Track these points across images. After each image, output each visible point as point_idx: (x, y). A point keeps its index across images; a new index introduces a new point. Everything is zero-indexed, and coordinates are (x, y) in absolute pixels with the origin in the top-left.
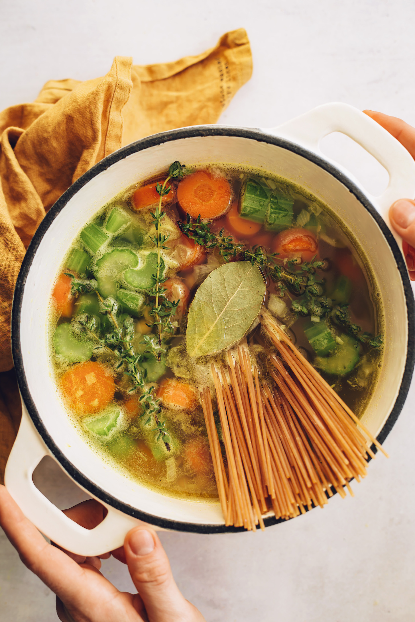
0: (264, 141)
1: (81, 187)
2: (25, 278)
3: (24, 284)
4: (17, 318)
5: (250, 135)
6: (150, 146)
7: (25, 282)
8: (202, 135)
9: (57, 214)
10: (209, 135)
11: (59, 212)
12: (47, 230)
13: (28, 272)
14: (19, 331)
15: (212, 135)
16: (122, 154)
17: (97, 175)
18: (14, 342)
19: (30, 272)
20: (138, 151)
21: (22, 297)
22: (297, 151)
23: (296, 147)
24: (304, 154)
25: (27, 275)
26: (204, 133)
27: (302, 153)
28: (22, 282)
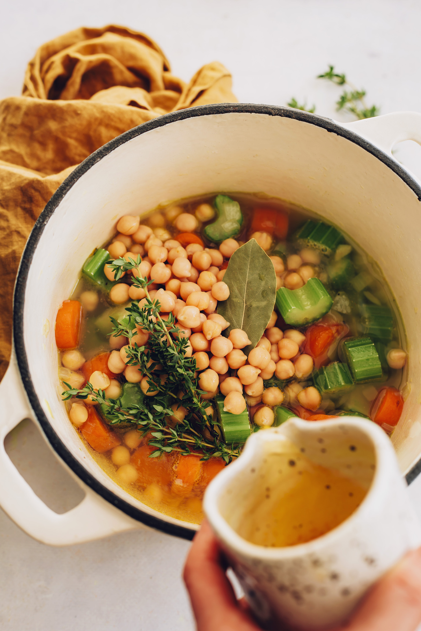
0: (335, 132)
1: (131, 138)
2: (48, 218)
3: (45, 225)
4: (29, 258)
5: (321, 123)
6: (213, 114)
7: (47, 222)
8: (270, 114)
9: (99, 160)
10: (277, 115)
11: (101, 158)
12: (83, 174)
13: (53, 212)
14: (27, 273)
15: (281, 115)
16: (182, 115)
17: (150, 130)
18: (19, 283)
19: (54, 213)
20: (199, 116)
21: (40, 237)
22: (368, 148)
23: (368, 144)
24: (375, 153)
25: (51, 216)
26: (273, 112)
27: (373, 151)
28: (43, 221)
